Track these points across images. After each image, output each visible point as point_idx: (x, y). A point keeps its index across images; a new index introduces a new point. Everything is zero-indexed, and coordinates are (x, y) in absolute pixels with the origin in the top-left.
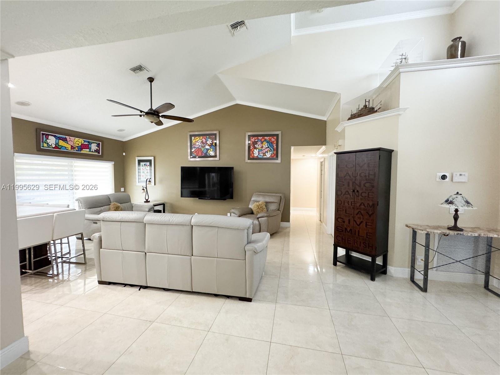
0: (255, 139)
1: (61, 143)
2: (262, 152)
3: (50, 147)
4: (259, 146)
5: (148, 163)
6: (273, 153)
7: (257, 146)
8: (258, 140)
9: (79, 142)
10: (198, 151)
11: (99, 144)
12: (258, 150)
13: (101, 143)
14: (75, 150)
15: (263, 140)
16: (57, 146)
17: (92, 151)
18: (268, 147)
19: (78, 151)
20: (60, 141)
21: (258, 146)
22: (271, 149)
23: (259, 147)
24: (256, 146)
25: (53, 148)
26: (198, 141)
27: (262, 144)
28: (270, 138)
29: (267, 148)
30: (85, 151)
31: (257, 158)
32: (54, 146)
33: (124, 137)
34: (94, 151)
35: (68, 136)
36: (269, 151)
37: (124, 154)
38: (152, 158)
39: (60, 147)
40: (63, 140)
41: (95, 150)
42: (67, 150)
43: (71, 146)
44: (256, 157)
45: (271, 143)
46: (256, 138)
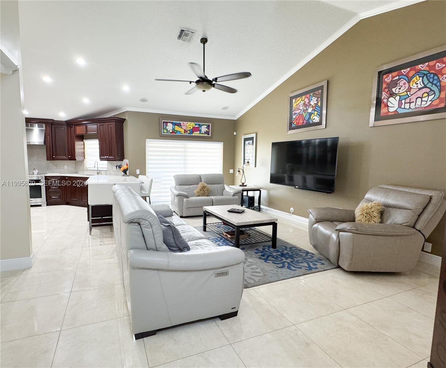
0: (393, 77)
1: (177, 128)
2: (408, 100)
3: (169, 132)
4: (402, 89)
5: (251, 142)
6: (435, 98)
7: (398, 90)
8: (400, 77)
9: (190, 125)
10: (299, 119)
11: (209, 126)
12: (398, 98)
13: (210, 124)
14: (187, 133)
15: (412, 73)
16: (174, 131)
17: (202, 133)
18: (425, 87)
19: (190, 134)
20: (176, 126)
21: (400, 89)
22: (431, 90)
23: (401, 92)
24: (394, 90)
25: (171, 133)
26: (300, 104)
27: (409, 82)
28: (432, 63)
29: (420, 89)
30: (196, 134)
31: (396, 115)
32: (171, 131)
33: (234, 116)
34: (203, 133)
35: (182, 121)
36: (426, 95)
37: (235, 133)
38: (254, 135)
39: (175, 132)
40: (178, 126)
41: (205, 132)
42: (181, 133)
43: (185, 130)
44: (393, 113)
45: (432, 76)
46: (395, 74)
